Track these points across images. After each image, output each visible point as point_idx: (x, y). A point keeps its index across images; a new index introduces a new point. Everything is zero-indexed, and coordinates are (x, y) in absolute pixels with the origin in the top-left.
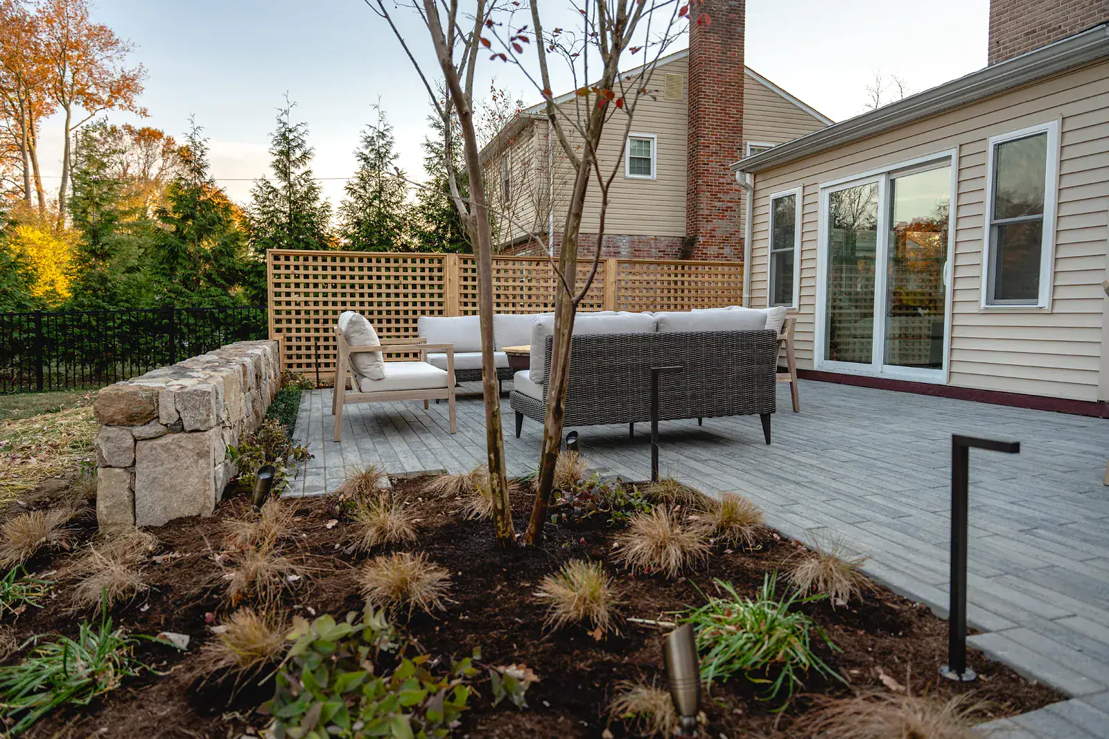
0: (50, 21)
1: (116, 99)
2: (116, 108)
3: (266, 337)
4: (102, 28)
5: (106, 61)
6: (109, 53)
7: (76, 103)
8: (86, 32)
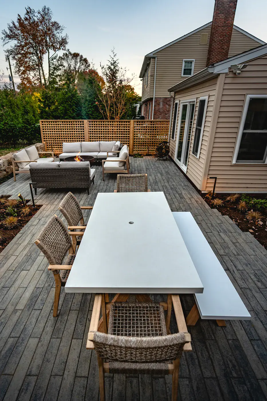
0: (41, 22)
1: (61, 47)
2: (61, 50)
3: (41, 142)
4: (55, 23)
5: (57, 34)
6: (58, 31)
7: (51, 49)
8: (51, 24)
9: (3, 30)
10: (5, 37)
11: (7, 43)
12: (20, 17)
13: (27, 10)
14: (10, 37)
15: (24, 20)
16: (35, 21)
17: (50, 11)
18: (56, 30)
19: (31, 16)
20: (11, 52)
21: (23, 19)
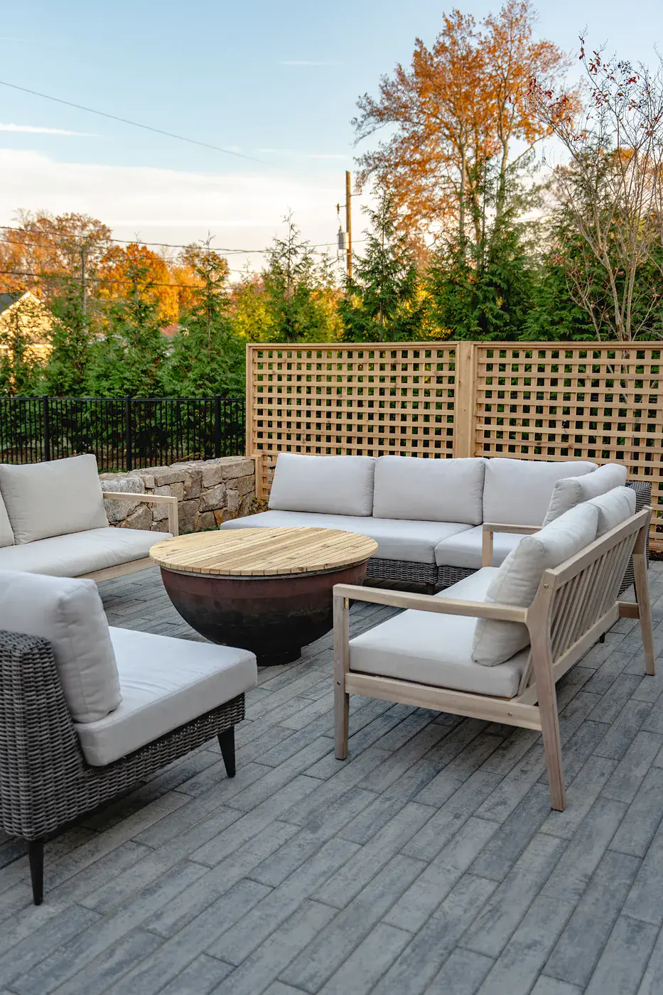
0: (492, 51)
4: (544, 46)
5: (548, 82)
6: (552, 71)
8: (527, 53)
9: (362, 96)
10: (363, 116)
11: (369, 133)
12: (421, 47)
13: (446, 20)
14: (380, 115)
15: (432, 53)
16: (471, 52)
17: (529, 10)
18: (544, 70)
19: (458, 36)
20: (373, 161)
21: (430, 50)
